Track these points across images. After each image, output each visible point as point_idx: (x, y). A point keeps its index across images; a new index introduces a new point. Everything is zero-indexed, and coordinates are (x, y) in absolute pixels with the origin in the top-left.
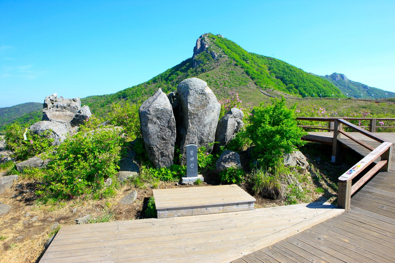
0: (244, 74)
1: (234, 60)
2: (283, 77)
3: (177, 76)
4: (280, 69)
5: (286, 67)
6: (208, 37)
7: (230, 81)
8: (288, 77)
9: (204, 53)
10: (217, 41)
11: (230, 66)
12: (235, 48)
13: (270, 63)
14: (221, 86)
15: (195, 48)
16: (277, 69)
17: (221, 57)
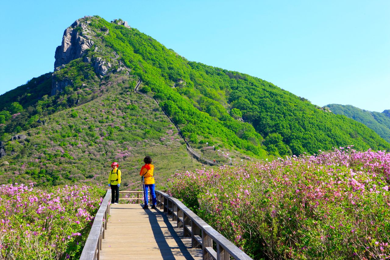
0: (157, 113)
1: (141, 79)
2: (259, 117)
3: (11, 114)
4: (254, 99)
5: (267, 94)
6: (90, 25)
7: (123, 128)
8: (271, 116)
9: (77, 62)
10: (110, 35)
11: (129, 93)
12: (153, 51)
13: (235, 85)
14: (101, 138)
15: (59, 50)
16: (247, 100)
17: (115, 71)
